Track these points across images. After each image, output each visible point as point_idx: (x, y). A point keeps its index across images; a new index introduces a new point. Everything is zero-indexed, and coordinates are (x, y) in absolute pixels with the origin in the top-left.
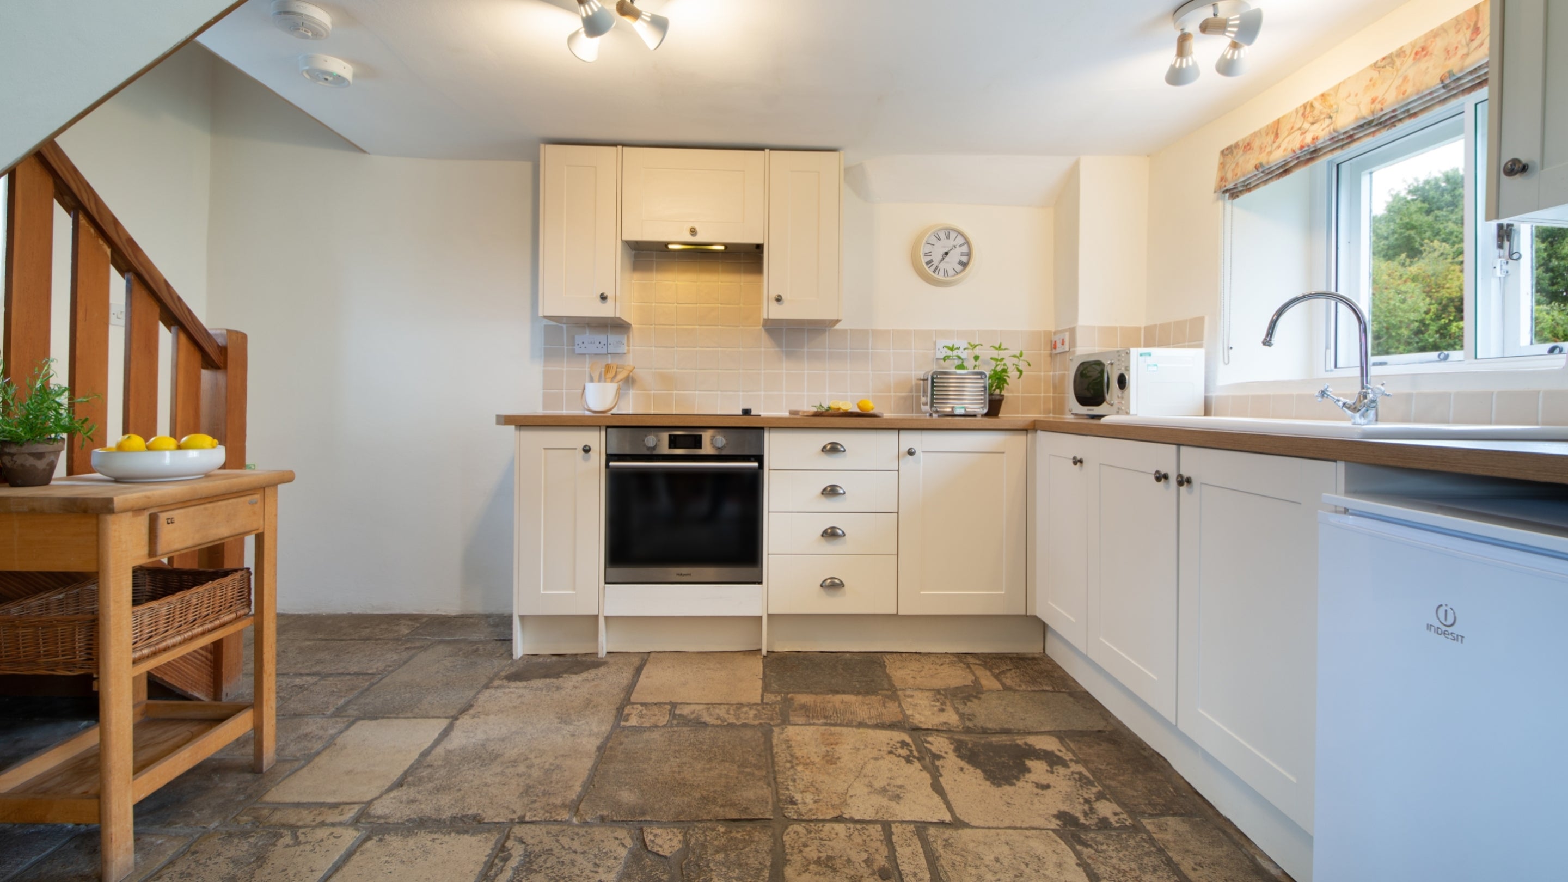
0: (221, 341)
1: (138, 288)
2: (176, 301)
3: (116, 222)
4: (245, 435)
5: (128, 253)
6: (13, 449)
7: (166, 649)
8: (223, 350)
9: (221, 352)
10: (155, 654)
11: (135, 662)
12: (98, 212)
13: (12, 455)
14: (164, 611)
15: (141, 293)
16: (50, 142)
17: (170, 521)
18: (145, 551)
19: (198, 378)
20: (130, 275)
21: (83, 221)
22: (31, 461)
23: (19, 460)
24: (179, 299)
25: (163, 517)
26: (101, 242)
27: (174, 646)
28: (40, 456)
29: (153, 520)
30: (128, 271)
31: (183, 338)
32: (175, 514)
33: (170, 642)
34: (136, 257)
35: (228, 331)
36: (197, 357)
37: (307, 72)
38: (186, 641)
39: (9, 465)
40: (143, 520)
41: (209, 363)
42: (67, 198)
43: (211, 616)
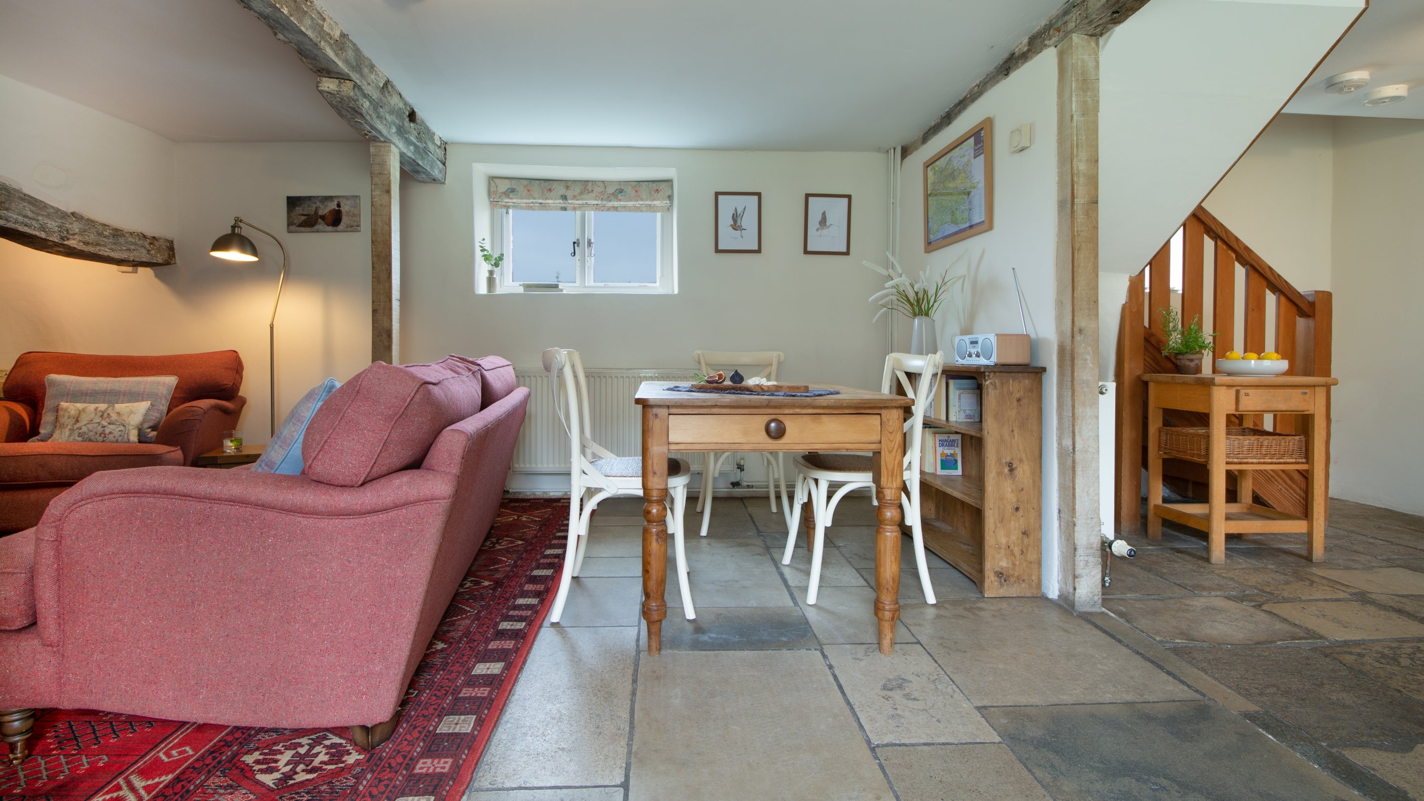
0: (1310, 299)
1: (1252, 273)
2: (1277, 277)
3: (1237, 239)
4: (1330, 361)
5: (1245, 255)
6: (1180, 357)
7: (1247, 463)
8: (1312, 304)
9: (1311, 306)
10: (1240, 463)
11: (1227, 463)
12: (1227, 237)
13: (1180, 359)
14: (1247, 442)
15: (1255, 276)
16: (1200, 207)
17: (1247, 395)
18: (1234, 407)
19: (1295, 323)
20: (1248, 267)
21: (1219, 243)
22: (1188, 363)
23: (1183, 362)
24: (1279, 276)
25: (1243, 392)
26: (1230, 252)
27: (1252, 463)
28: (1192, 360)
29: (1238, 392)
30: (1246, 264)
31: (1283, 299)
32: (1251, 391)
33: (1250, 461)
34: (1250, 256)
35: (1316, 292)
36: (1294, 309)
37: (1368, 103)
38: (1259, 463)
39: (1179, 364)
40: (1233, 392)
41: (1303, 314)
42: (1211, 233)
43: (1277, 455)
